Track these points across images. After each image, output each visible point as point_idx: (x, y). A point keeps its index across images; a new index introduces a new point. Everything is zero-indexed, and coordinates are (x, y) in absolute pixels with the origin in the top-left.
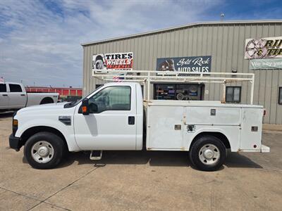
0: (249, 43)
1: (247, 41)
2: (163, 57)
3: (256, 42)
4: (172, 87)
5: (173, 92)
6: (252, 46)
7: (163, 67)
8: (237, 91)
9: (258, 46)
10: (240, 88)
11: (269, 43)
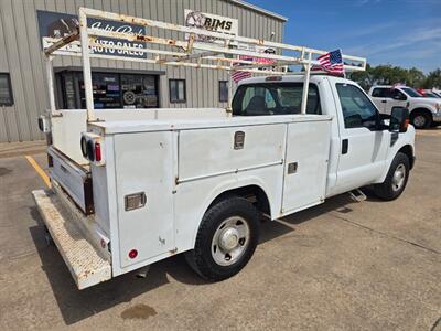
0: (189, 16)
1: (187, 12)
2: (51, 9)
3: (196, 17)
4: (113, 80)
5: (116, 88)
6: (191, 21)
7: (57, 32)
8: (181, 85)
9: (198, 23)
10: (184, 81)
11: (208, 20)
